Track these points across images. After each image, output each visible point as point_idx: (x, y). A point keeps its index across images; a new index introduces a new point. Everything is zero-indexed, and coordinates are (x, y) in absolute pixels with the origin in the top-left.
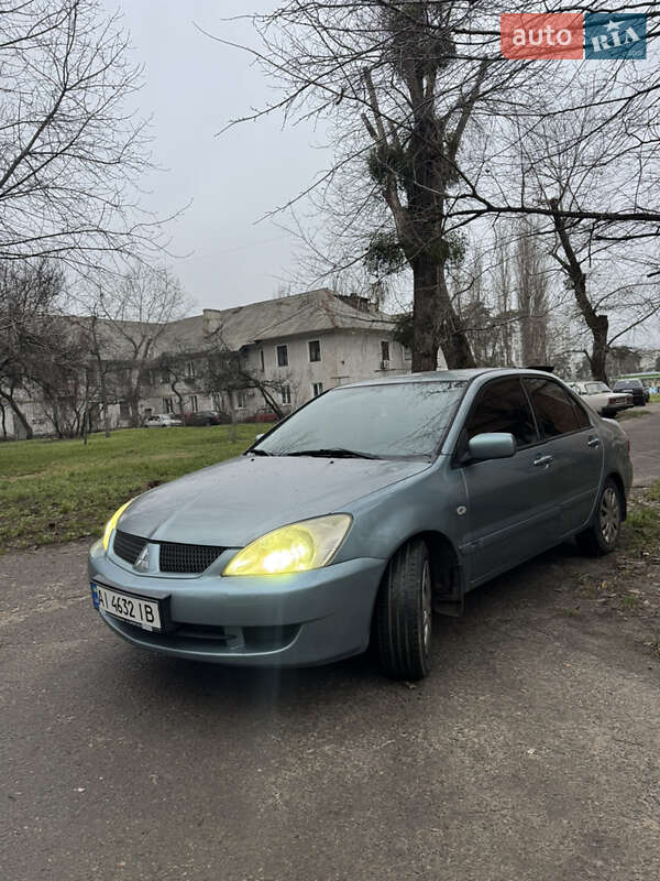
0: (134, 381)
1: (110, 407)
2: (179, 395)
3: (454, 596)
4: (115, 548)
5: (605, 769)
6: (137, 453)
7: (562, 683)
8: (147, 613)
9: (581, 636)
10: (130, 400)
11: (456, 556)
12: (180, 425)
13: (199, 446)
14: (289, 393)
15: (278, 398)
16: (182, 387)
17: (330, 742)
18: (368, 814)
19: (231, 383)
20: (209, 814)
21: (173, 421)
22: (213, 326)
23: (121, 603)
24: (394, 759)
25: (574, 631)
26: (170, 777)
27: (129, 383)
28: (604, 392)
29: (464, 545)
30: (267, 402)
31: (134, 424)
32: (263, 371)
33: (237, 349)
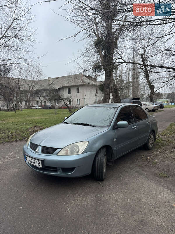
0: (29, 96)
1: (22, 103)
2: (41, 100)
3: (112, 161)
4: (30, 147)
5: (145, 205)
6: (30, 116)
7: (137, 183)
8: (38, 163)
9: (142, 171)
10: (28, 101)
11: (113, 151)
12: (41, 109)
13: (46, 115)
14: (71, 102)
15: (68, 103)
16: (42, 98)
17: (81, 197)
18: (90, 214)
19: (55, 98)
20: (53, 214)
21: (39, 107)
22: (51, 82)
23: (32, 161)
24: (96, 201)
25: (140, 170)
26: (43, 205)
27: (28, 97)
28: (153, 105)
29: (115, 148)
30: (65, 104)
31: (28, 108)
32: (64, 95)
33: (57, 88)
